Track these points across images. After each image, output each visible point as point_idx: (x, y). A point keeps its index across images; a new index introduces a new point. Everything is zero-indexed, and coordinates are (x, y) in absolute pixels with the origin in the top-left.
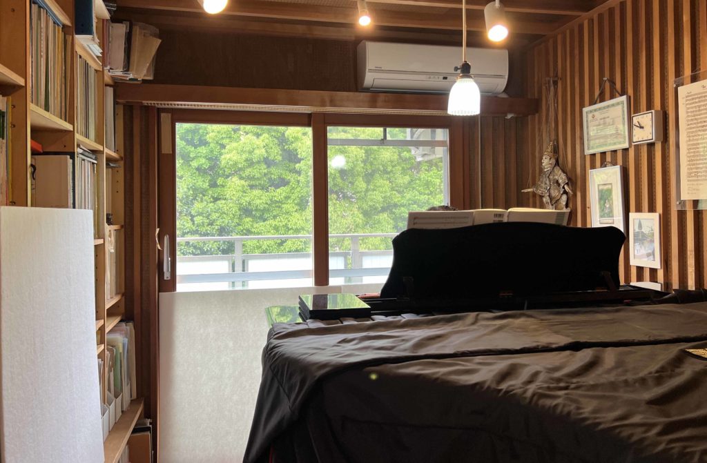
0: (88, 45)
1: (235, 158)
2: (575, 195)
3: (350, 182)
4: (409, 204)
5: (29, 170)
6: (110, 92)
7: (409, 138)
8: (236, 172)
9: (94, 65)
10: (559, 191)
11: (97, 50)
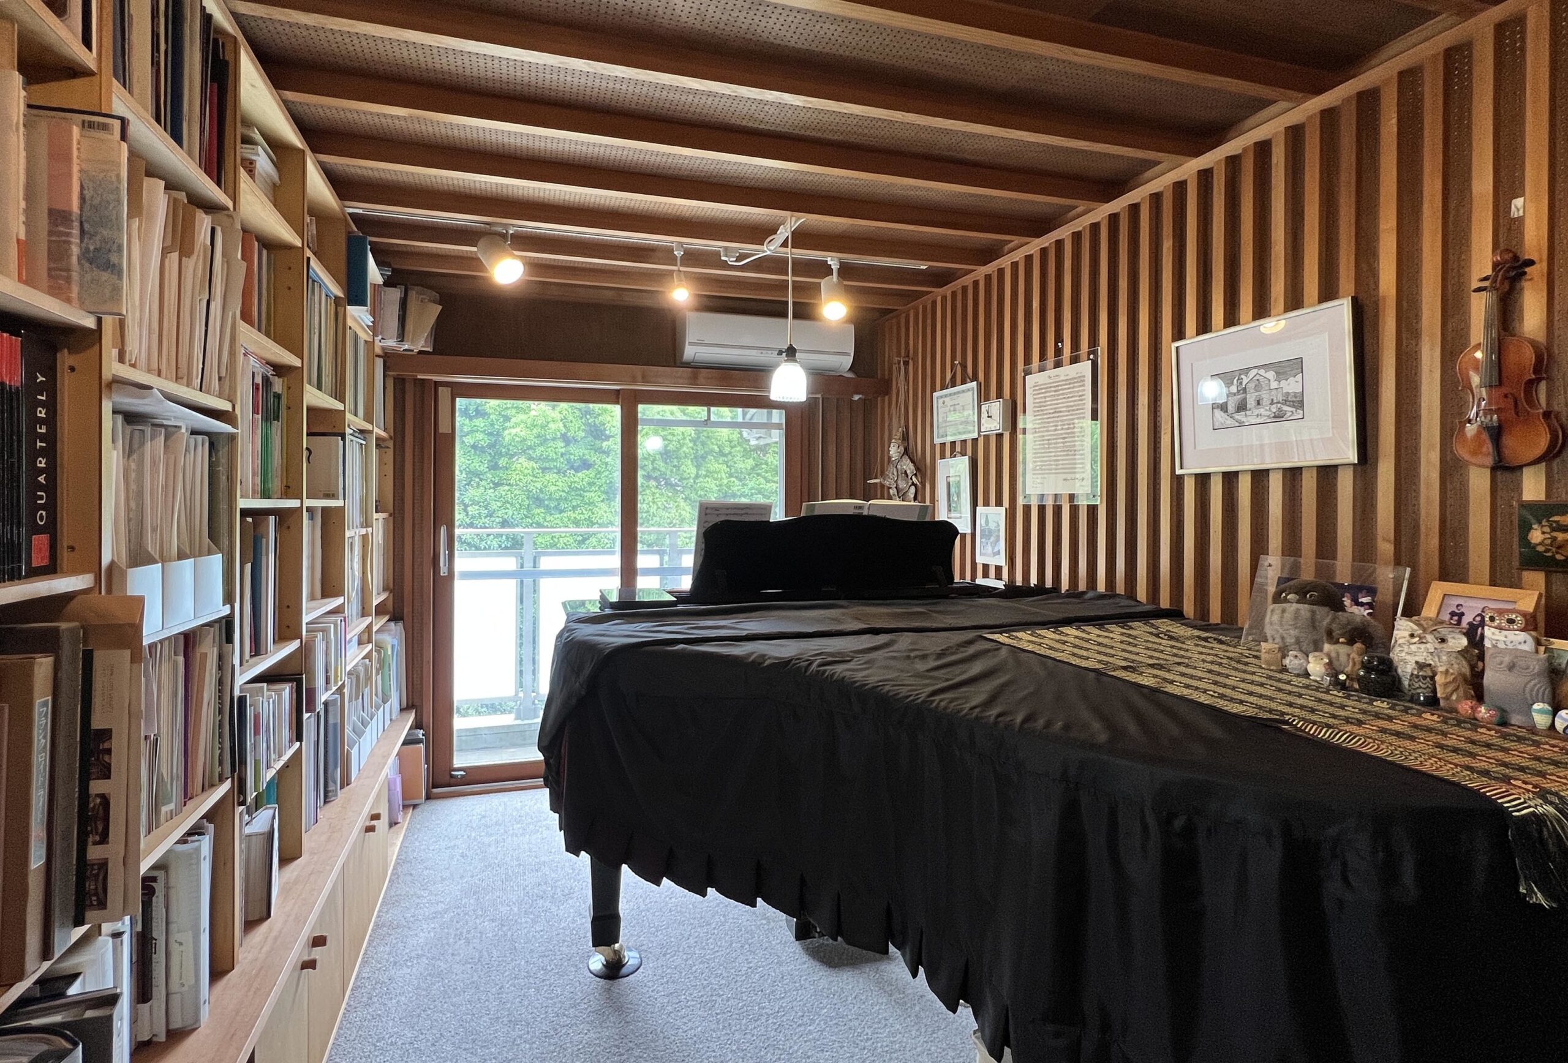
0: (359, 316)
1: (523, 434)
2: (924, 486)
3: (675, 466)
4: (752, 494)
5: (305, 453)
6: (379, 363)
7: (740, 420)
8: (524, 451)
9: (363, 336)
10: (908, 483)
11: (368, 320)
